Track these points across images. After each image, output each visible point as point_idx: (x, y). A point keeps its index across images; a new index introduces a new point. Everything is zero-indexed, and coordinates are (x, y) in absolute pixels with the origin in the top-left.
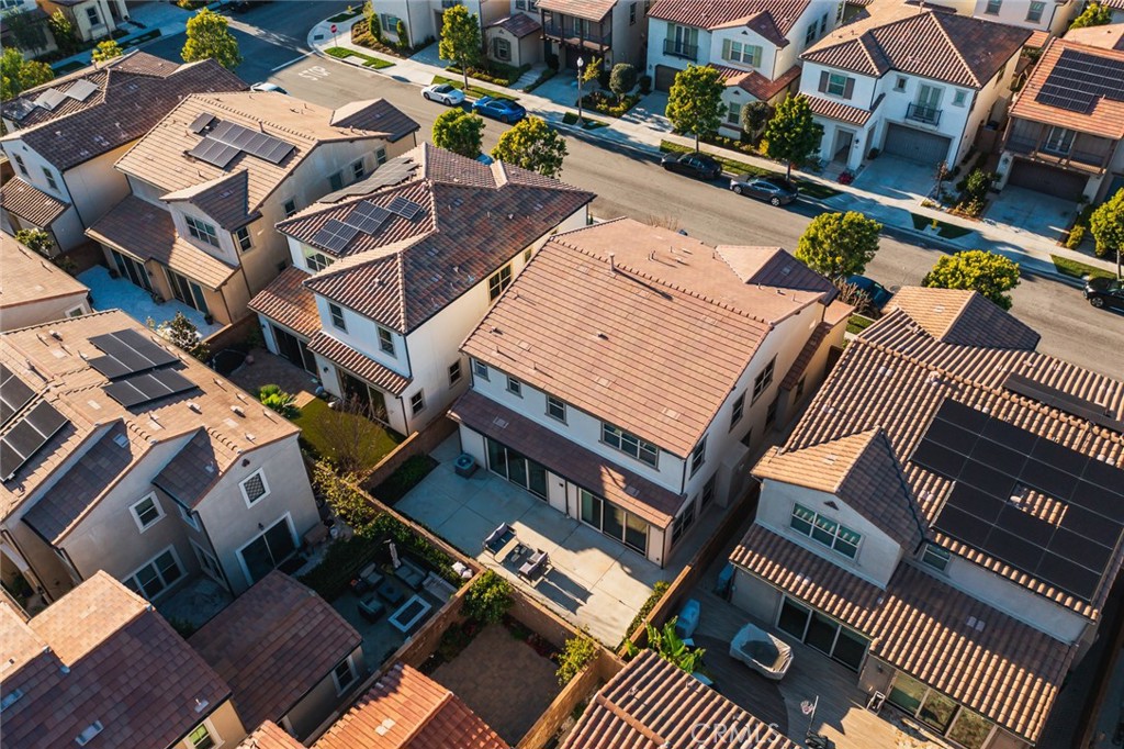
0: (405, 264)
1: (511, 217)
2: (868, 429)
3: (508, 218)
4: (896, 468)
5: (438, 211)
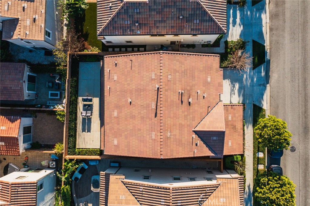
0: (122, 8)
1: (181, 17)
3: (179, 17)
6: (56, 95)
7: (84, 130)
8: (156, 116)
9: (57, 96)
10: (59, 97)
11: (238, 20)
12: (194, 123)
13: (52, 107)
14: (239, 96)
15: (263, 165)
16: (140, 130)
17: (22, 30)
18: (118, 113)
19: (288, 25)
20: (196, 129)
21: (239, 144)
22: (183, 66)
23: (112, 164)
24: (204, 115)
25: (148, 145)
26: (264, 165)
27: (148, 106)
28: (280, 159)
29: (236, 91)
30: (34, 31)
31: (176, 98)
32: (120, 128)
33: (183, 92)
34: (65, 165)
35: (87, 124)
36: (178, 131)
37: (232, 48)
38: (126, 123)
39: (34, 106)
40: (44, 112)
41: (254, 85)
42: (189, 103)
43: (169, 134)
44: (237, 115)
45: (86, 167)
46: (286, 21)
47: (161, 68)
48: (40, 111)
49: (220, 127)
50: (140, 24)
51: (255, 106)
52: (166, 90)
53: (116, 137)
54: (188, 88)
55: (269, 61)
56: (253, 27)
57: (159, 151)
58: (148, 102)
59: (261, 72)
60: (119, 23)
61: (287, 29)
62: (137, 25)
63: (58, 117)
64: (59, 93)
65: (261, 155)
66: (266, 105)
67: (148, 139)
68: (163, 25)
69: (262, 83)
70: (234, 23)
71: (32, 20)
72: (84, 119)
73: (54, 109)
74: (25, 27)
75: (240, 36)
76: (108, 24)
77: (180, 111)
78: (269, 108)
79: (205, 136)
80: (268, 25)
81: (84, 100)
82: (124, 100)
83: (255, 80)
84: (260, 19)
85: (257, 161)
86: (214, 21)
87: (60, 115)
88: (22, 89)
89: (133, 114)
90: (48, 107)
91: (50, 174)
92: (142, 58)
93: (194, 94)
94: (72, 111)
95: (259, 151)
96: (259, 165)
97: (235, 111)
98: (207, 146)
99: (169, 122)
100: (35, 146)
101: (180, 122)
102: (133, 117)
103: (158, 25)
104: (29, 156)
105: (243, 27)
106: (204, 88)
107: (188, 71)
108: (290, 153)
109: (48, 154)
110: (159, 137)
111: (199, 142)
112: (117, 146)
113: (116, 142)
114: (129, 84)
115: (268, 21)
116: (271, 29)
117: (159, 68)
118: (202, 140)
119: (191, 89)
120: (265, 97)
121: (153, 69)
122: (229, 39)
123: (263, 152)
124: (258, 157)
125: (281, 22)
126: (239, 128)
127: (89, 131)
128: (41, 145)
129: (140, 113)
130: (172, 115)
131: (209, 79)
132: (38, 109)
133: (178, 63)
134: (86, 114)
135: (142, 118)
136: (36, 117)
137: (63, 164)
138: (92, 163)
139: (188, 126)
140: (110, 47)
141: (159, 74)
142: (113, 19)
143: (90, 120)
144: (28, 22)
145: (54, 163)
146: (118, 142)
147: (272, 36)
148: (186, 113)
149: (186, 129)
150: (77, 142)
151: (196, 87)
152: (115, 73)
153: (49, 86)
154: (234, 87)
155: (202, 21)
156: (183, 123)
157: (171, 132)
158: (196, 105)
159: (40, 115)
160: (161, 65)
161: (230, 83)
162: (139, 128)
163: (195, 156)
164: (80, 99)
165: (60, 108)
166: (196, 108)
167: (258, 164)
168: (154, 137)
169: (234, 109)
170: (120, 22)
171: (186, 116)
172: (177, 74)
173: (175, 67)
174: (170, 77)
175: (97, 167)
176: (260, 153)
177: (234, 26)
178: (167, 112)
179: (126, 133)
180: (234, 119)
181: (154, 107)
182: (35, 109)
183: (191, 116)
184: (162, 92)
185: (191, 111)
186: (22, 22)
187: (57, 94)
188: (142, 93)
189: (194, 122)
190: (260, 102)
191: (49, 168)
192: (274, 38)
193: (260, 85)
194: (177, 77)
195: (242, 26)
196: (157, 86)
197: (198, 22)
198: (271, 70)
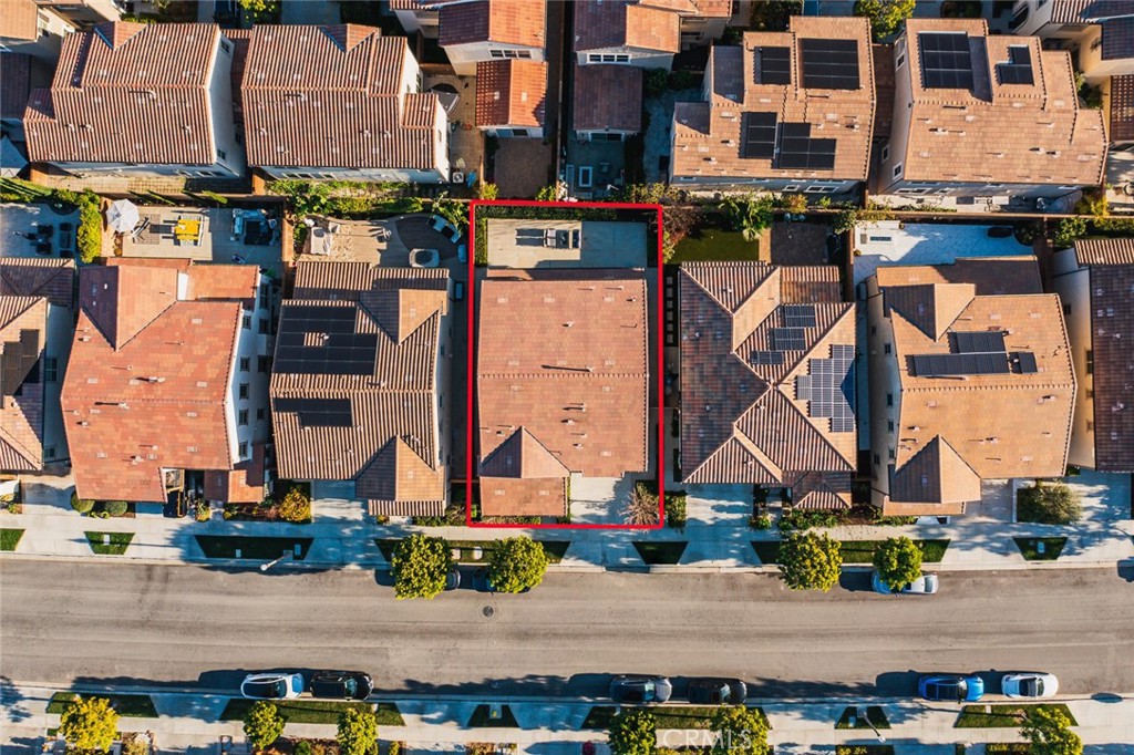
0: (724, 311)
1: (708, 408)
2: (403, 343)
3: (708, 404)
4: (383, 329)
5: (746, 368)
6: (585, 181)
7: (520, 232)
8: (544, 367)
9: (583, 183)
10: (581, 185)
11: (724, 516)
12: (533, 429)
13: (561, 177)
14: (584, 516)
15: (459, 557)
16: (522, 341)
17: (691, 140)
18: (550, 304)
19: (716, 606)
20: (523, 431)
21: (498, 509)
22: (626, 411)
23: (459, 286)
24: (547, 445)
25: (498, 354)
26: (460, 560)
27: (561, 355)
28: (472, 588)
29: (592, 511)
30: (689, 158)
31: (573, 399)
32: (525, 309)
33: (584, 410)
34: (458, 204)
35: (531, 238)
36: (521, 402)
37: (670, 503)
38: (534, 318)
39: (564, 143)
40: (554, 161)
41: (605, 544)
42: (566, 421)
43: (516, 388)
44: (548, 505)
45: (454, 240)
46: (723, 604)
47: (621, 376)
48: (554, 150)
49: (529, 471)
50: (698, 339)
51: (567, 544)
52: (585, 383)
53: (510, 301)
54: (590, 420)
55: (647, 571)
56: (712, 543)
57: (489, 372)
58: (568, 354)
59: (628, 557)
60: (700, 305)
61: (706, 605)
62: (697, 335)
63: (544, 191)
64: (590, 185)
65: (477, 555)
66: (568, 563)
67: (507, 354)
68: (696, 378)
69: (608, 558)
70: (719, 509)
71: (708, 156)
72: (541, 232)
73: (558, 183)
74: (695, 145)
75: (694, 520)
76: (698, 287)
77: (554, 406)
78: (563, 570)
79: (512, 446)
80: (715, 570)
81: (576, 233)
82: (571, 314)
83: (614, 546)
84: (727, 556)
85: (467, 548)
86: (701, 462)
87: (548, 193)
88: (594, 126)
89: (549, 331)
90: (563, 167)
91: (441, 176)
92: (638, 344)
93: (582, 428)
94: (555, 212)
95: (484, 550)
96: (459, 551)
97: (554, 502)
98: (497, 451)
99: (535, 388)
100: (491, 142)
101: (536, 406)
102: (543, 330)
103: (696, 370)
104: (472, 132)
105: (712, 525)
106: (591, 445)
107: (618, 419)
108: (482, 607)
109: (476, 167)
110: (511, 373)
111: (503, 437)
112: (495, 303)
113: (501, 300)
114: (597, 322)
115: (723, 571)
116: (707, 576)
117: (621, 372)
118: (507, 441)
119: (588, 425)
120: (582, 563)
121: (621, 362)
122: (688, 499)
123: (484, 558)
124: (473, 549)
125: (721, 594)
126: (526, 509)
127: (520, 242)
128: (493, 154)
129: (549, 341)
130: (546, 393)
131: (605, 454)
132: (559, 153)
133: (630, 402)
134: (551, 238)
135: (541, 345)
136: (545, 144)
137: (460, 201)
138: (461, 250)
139: (529, 419)
140: (675, 280)
141: (612, 371)
142: (706, 295)
143: (540, 243)
144: (703, 149)
145: (461, 181)
146: (503, 305)
147: (693, 578)
148: (549, 415)
149: (524, 415)
150: (498, 220)
151: (593, 433)
152: (616, 299)
153: (602, 166)
154: (601, 507)
155: (702, 442)
156: (534, 411)
157: (519, 391)
158: (563, 432)
159: (548, 150)
160: (626, 376)
161: (608, 500)
162: (526, 340)
163: (481, 430)
164: (578, 226)
165: (561, 190)
166: (557, 432)
167: (461, 549)
168: (510, 363)
169: (558, 501)
170: (701, 307)
171: (544, 415)
172: (613, 402)
173: (623, 397)
174: (608, 389)
175: (455, 259)
176: (481, 552)
177: (713, 507)
178: (551, 384)
179: (517, 318)
180: (542, 500)
181: (558, 365)
182: (559, 148)
183: (545, 424)
184: (582, 377)
185: (554, 424)
186: (703, 140)
187: (587, 183)
188: (582, 344)
189: (535, 428)
190: (572, 554)
191: (452, 170)
192: (691, 581)
193: (604, 555)
194: (608, 401)
195: (711, 522)
196: (591, 369)
197: (701, 435)
198: (632, 574)
